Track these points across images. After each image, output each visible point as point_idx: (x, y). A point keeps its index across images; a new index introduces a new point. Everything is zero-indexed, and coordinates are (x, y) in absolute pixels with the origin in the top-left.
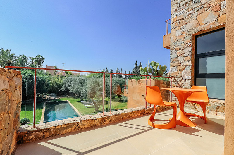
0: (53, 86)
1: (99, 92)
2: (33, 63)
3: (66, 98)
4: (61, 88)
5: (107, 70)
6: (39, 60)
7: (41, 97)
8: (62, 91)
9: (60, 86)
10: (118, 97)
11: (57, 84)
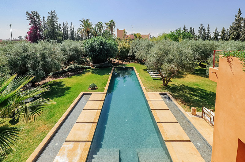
0: (121, 50)
1: (167, 63)
2: (107, 28)
3: (133, 63)
4: (128, 53)
5: (185, 28)
6: (111, 25)
7: (112, 61)
8: (129, 56)
9: (127, 51)
10: (199, 67)
11: (125, 48)
